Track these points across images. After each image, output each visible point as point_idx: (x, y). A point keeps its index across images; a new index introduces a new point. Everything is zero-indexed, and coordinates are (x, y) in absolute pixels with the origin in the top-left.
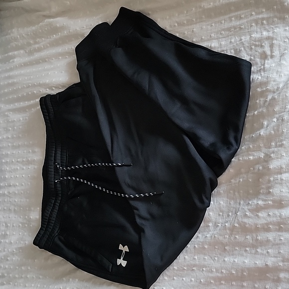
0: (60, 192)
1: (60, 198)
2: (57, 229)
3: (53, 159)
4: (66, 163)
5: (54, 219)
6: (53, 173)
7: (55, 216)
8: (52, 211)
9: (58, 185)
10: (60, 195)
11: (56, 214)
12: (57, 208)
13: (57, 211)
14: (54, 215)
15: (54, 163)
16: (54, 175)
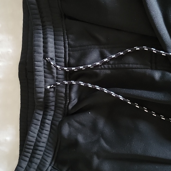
0: (53, 103)
1: (52, 113)
2: (49, 160)
3: (42, 51)
4: (65, 58)
5: (44, 145)
6: (43, 73)
7: (45, 140)
8: (40, 131)
9: (51, 94)
10: (53, 108)
11: (47, 136)
12: (48, 127)
13: (48, 133)
14: (45, 138)
15: (45, 57)
16: (45, 77)
